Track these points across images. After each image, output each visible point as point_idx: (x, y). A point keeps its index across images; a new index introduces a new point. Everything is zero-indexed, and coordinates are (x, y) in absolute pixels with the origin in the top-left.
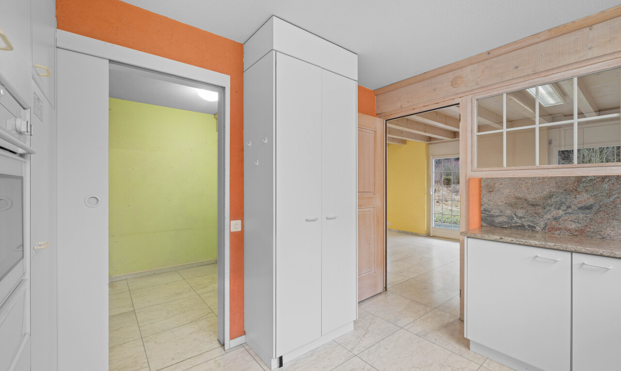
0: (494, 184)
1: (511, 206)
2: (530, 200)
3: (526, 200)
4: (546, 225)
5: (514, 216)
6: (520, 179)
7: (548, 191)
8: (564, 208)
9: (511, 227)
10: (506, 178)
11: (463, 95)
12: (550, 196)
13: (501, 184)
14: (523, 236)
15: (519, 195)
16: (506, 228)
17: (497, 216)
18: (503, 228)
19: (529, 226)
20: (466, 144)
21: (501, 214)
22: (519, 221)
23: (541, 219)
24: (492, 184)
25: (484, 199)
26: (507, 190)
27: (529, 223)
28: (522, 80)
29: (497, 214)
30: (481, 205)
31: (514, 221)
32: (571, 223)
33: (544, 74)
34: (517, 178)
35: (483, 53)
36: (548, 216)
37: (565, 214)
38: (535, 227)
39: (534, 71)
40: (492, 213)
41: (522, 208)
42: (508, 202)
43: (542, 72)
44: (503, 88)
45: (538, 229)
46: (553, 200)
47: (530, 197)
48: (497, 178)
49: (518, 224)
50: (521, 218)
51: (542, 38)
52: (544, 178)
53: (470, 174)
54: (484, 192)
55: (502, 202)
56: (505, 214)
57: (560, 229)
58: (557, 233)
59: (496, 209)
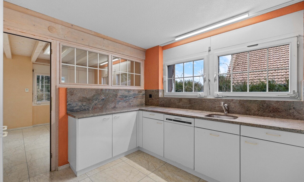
0: (74, 91)
1: (81, 101)
2: (88, 98)
3: (86, 98)
4: (93, 107)
5: (82, 105)
6: (84, 89)
7: (93, 94)
8: (97, 100)
9: (81, 111)
10: (79, 88)
11: (54, 39)
12: (94, 96)
13: (77, 91)
14: (85, 114)
15: (84, 96)
16: (78, 111)
17: (75, 107)
18: (78, 112)
19: (87, 109)
20: (56, 68)
21: (77, 105)
22: (84, 108)
23: (91, 105)
24: (73, 91)
25: (69, 99)
26: (79, 94)
27: (87, 108)
28: (83, 46)
29: (75, 106)
30: (67, 102)
31: (82, 108)
32: (99, 105)
33: (91, 48)
34: (83, 89)
35: (69, 24)
36: (93, 104)
37: (98, 102)
38: (89, 109)
39: (89, 45)
40: (72, 105)
41: (85, 101)
42: (79, 99)
43: (91, 46)
44: (76, 45)
45: (90, 109)
46: (95, 97)
47: (88, 97)
48: (75, 88)
49: (83, 109)
50: (84, 106)
51: (92, 34)
52: (92, 89)
53: (58, 85)
54: (68, 95)
55: (77, 100)
56: (78, 105)
57: (96, 108)
58: (96, 110)
59: (74, 103)
